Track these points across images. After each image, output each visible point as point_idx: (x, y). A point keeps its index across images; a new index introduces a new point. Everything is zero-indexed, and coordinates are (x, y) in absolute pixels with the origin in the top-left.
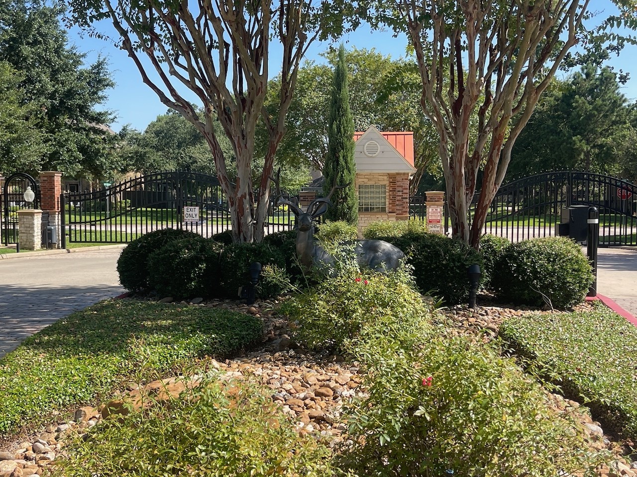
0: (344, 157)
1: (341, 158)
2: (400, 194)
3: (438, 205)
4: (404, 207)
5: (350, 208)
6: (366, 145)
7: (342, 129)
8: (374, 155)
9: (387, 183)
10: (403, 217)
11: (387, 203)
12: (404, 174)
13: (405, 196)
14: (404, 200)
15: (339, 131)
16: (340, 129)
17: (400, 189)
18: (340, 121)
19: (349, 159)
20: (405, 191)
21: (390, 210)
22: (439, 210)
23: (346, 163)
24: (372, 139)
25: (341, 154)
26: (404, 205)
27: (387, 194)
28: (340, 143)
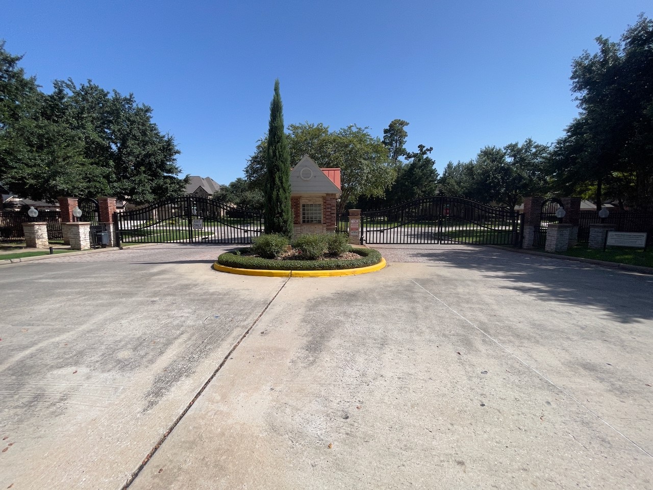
0: (280, 177)
1: (277, 179)
2: (329, 210)
3: (357, 219)
4: (332, 221)
5: (285, 222)
6: (302, 171)
7: (277, 153)
8: (308, 179)
9: (322, 203)
10: (331, 228)
11: (322, 217)
12: (332, 194)
13: (333, 212)
14: (333, 215)
15: (275, 155)
16: (276, 154)
17: (329, 206)
18: (275, 147)
19: (284, 180)
20: (333, 208)
21: (324, 222)
22: (357, 221)
23: (282, 183)
24: (306, 166)
25: (277, 175)
26: (332, 219)
27: (322, 210)
28: (276, 165)
